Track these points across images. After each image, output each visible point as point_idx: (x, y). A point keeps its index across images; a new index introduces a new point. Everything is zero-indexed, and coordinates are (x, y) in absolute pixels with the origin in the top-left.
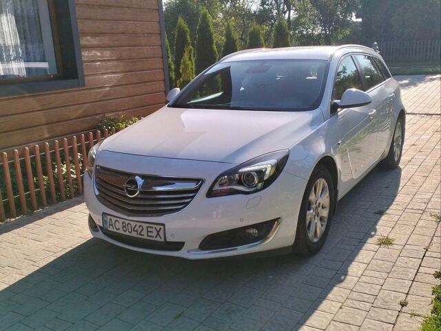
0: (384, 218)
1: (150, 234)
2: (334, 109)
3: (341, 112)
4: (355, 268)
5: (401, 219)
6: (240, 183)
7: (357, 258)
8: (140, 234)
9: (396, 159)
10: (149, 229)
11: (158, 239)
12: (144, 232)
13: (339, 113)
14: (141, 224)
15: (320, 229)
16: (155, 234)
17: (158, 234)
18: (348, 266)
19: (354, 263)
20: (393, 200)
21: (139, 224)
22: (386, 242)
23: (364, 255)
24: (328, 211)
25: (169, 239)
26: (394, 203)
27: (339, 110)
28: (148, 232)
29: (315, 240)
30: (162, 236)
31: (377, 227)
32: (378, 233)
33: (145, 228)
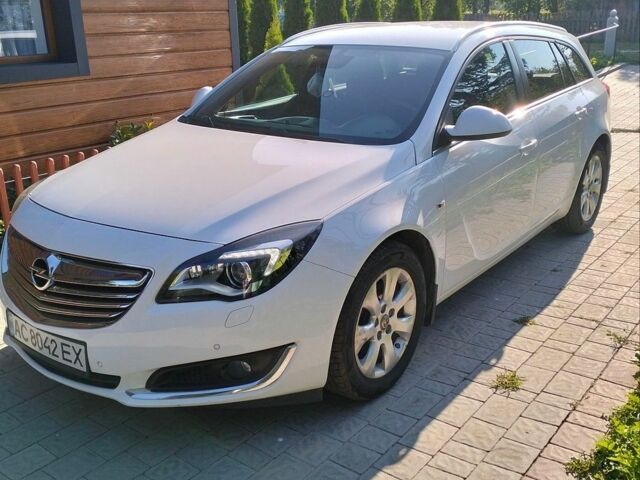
0: (526, 331)
1: (66, 356)
2: (442, 141)
3: (457, 147)
4: (433, 434)
5: (555, 336)
6: (222, 279)
7: (445, 412)
8: (53, 354)
9: (586, 217)
10: (65, 349)
11: (77, 366)
12: (58, 352)
13: (451, 150)
14: (53, 338)
15: (392, 354)
16: (73, 357)
17: (77, 358)
18: (422, 428)
19: (435, 423)
20: (554, 296)
21: (51, 337)
22: (509, 384)
23: (459, 408)
24: (412, 322)
25: (95, 369)
26: (555, 302)
27: (453, 142)
28: (64, 352)
29: (379, 373)
30: (84, 363)
31: (507, 350)
32: (503, 362)
33: (59, 346)
